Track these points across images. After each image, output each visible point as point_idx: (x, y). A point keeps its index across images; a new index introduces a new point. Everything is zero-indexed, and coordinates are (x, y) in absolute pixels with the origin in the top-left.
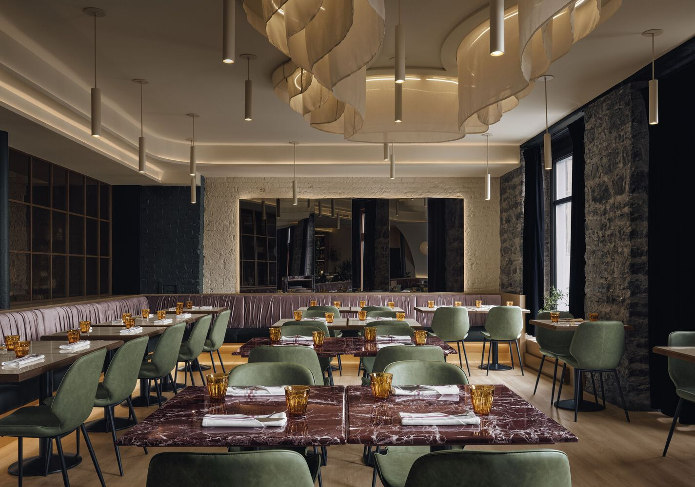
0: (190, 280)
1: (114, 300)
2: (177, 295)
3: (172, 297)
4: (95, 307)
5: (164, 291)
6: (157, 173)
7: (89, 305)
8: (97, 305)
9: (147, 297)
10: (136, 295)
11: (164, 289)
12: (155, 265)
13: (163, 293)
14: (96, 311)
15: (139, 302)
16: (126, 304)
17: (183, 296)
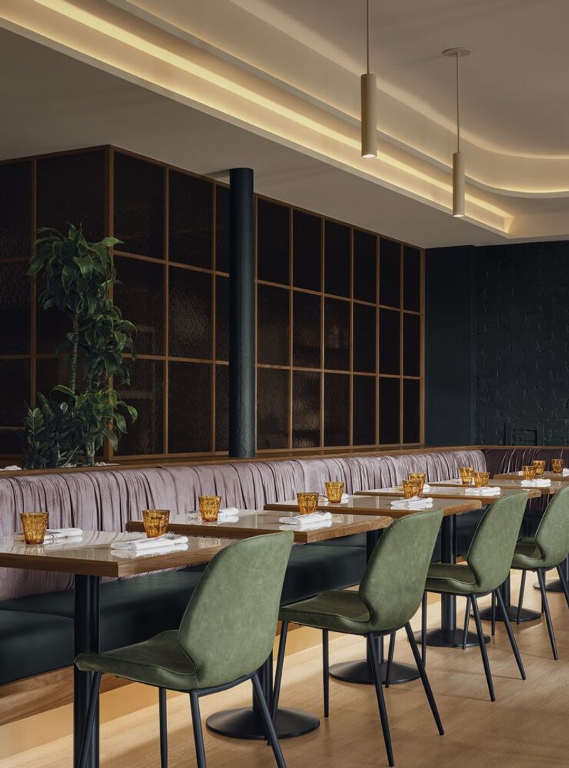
0: (562, 419)
1: (424, 453)
2: (538, 447)
3: (528, 450)
4: (389, 462)
5: (515, 440)
6: (501, 221)
7: (379, 459)
8: (393, 459)
9: (483, 451)
10: (464, 447)
11: (514, 436)
12: (498, 392)
13: (513, 445)
14: (391, 469)
15: (469, 459)
16: (443, 462)
17: (549, 450)
